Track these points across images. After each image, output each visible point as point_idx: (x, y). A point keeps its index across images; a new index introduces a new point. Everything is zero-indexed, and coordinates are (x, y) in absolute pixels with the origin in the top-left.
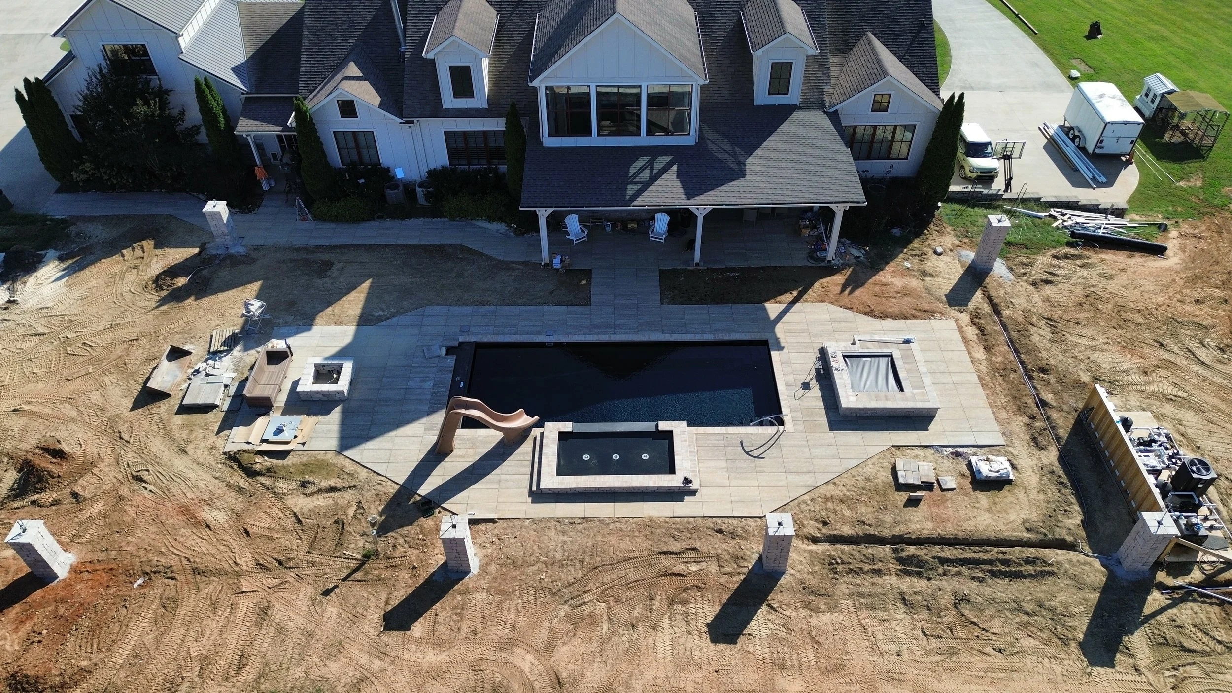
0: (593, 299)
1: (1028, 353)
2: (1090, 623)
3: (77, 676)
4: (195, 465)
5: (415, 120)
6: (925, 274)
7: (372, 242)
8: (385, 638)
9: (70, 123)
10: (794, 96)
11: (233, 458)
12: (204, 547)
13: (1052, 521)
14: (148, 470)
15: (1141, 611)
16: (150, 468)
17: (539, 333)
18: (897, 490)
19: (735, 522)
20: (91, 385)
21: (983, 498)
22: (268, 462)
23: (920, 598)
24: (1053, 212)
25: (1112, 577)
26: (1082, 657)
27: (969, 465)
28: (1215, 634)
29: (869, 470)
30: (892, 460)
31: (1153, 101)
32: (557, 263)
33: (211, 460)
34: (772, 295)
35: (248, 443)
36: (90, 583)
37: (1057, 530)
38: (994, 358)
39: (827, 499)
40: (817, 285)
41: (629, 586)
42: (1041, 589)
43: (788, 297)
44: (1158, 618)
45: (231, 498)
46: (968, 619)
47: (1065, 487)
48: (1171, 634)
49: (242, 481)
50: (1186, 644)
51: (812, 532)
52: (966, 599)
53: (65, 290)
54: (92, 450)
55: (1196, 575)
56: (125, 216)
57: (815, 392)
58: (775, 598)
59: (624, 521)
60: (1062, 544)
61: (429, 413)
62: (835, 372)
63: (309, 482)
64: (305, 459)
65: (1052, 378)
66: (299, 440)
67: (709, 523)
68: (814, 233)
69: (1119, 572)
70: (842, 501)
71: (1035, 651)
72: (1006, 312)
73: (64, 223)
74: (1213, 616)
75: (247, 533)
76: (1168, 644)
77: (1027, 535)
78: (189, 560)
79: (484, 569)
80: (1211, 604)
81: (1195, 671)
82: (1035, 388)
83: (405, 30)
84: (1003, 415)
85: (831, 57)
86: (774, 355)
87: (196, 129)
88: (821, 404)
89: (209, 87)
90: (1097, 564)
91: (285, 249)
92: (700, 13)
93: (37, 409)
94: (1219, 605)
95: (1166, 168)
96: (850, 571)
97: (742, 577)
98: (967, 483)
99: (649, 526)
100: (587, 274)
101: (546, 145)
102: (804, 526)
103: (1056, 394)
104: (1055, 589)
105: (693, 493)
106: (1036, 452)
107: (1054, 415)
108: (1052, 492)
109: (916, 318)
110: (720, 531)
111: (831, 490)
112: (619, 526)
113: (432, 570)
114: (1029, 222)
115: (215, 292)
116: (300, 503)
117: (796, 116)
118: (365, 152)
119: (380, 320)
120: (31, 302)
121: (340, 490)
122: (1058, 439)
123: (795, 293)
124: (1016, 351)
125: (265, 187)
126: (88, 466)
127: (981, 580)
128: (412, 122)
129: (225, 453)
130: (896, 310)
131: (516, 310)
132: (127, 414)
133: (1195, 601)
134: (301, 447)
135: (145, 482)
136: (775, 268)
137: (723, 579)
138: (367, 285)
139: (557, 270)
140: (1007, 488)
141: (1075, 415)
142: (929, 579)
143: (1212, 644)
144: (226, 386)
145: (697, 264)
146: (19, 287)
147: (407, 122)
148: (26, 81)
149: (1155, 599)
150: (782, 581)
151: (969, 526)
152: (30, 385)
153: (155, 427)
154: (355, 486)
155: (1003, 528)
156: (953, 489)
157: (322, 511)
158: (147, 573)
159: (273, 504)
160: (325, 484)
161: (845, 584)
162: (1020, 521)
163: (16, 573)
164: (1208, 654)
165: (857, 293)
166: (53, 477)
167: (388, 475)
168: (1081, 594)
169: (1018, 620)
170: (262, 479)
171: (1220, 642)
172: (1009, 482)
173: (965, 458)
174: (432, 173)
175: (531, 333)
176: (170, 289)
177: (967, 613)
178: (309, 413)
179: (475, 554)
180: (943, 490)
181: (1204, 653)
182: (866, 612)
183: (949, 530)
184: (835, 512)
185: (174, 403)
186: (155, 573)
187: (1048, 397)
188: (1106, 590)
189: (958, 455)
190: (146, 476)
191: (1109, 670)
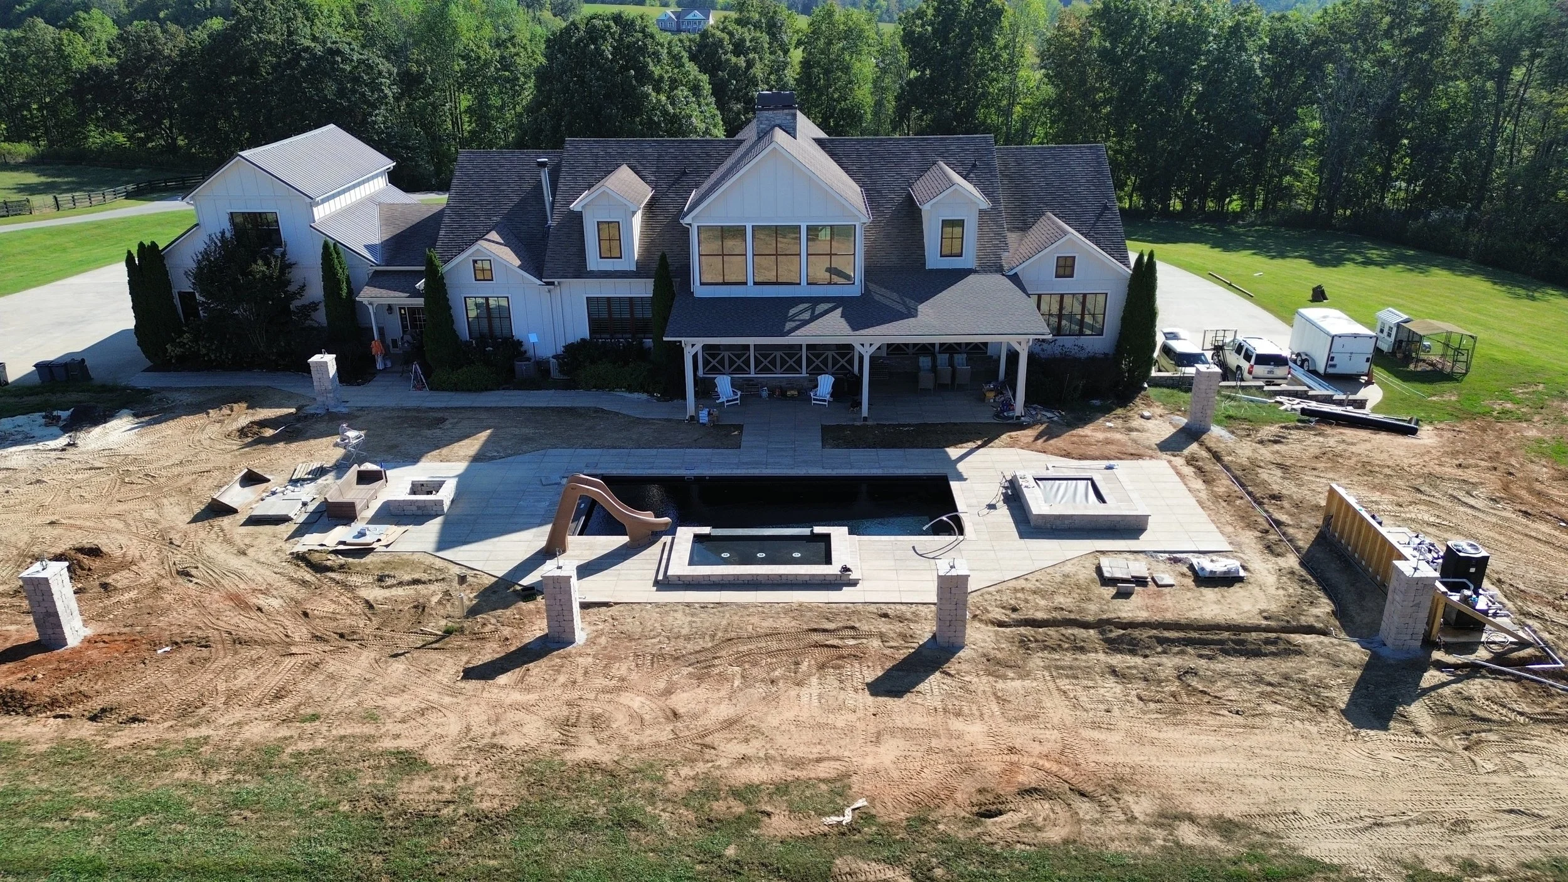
0: (743, 444)
1: (1256, 485)
2: (1353, 694)
3: (73, 698)
4: (255, 563)
5: (556, 281)
6: (1131, 430)
7: (493, 405)
8: (462, 684)
9: (177, 301)
10: (968, 260)
11: (301, 558)
12: (252, 624)
13: (1296, 611)
14: (197, 568)
15: (1418, 685)
16: (200, 565)
17: (679, 468)
18: (1102, 585)
19: (904, 608)
20: (146, 504)
21: (1210, 594)
22: (342, 560)
23: (1134, 672)
24: (1278, 398)
25: (1375, 656)
26: (1345, 721)
27: (1191, 567)
28: (1515, 706)
29: (1068, 569)
30: (1096, 562)
31: (1389, 335)
32: (704, 416)
33: (276, 560)
34: (954, 443)
35: (322, 545)
36: (104, 650)
37: (1303, 618)
38: (1215, 489)
39: (1016, 590)
40: (1004, 436)
41: (770, 654)
42: (1287, 665)
43: (972, 445)
44: (1440, 691)
45: (292, 590)
46: (1195, 689)
47: (1310, 584)
48: (1457, 704)
49: (308, 575)
50: (1478, 713)
51: (998, 617)
52: (1193, 672)
53: (134, 437)
54: (133, 552)
55: (1482, 655)
56: (217, 387)
57: (1003, 511)
58: (952, 667)
59: (767, 606)
60: (1310, 630)
61: (540, 525)
62: (1025, 490)
63: (389, 576)
64: (386, 558)
65: (1286, 504)
66: (383, 543)
67: (872, 608)
68: (1000, 399)
69: (1383, 652)
70: (1035, 593)
71: (1282, 714)
72: (1227, 459)
73: (147, 392)
74: (1509, 691)
75: (306, 614)
76: (1455, 714)
77: (1264, 623)
78: (230, 633)
79: (591, 641)
80: (1505, 680)
81: (1492, 737)
82: (1266, 511)
83: (553, 203)
84: (1230, 529)
85: (1009, 234)
86: (954, 485)
87: (314, 306)
88: (1011, 520)
89: (338, 253)
90: (1356, 646)
91: (393, 410)
92: (866, 190)
93: (78, 523)
94: (1515, 681)
95: (1415, 388)
96: (1045, 648)
97: (912, 651)
98: (1189, 582)
99: (800, 610)
100: (740, 427)
101: (696, 295)
102: (988, 612)
103: (1291, 515)
104: (1304, 665)
105: (854, 583)
106: (1273, 559)
107: (1291, 531)
108: (1294, 589)
109: (1121, 459)
110: (886, 615)
111: (1022, 583)
112: (763, 610)
113: (527, 641)
114: (1253, 405)
115: (307, 439)
116: (375, 594)
117: (971, 278)
118: (496, 323)
119: (493, 458)
120: (93, 446)
121: (424, 583)
122: (1298, 549)
123: (979, 443)
124: (1242, 485)
125: (380, 366)
126: (125, 565)
127: (1210, 658)
128: (552, 284)
129: (292, 554)
130: (1097, 453)
131: (654, 452)
132: (184, 527)
133: (1484, 677)
134: (385, 549)
135: (192, 576)
136: (955, 424)
137: (888, 652)
138: (485, 435)
139: (704, 424)
140: (1237, 585)
141: (1317, 531)
142: (1146, 656)
143: (1512, 716)
144: (305, 504)
145: (865, 419)
146: (81, 435)
147: (548, 284)
148: (141, 245)
149: (1431, 677)
150: (961, 654)
151: (1194, 615)
152: (74, 506)
153: (214, 536)
154: (443, 579)
155: (1235, 617)
156: (1172, 586)
157: (401, 599)
158: (176, 643)
159: (342, 594)
160: (407, 578)
161: (1037, 660)
162: (1257, 611)
163: (18, 640)
164: (1509, 724)
165: (1051, 442)
166: (83, 569)
167: (485, 570)
168: (1338, 671)
169: (1258, 690)
170: (330, 574)
171: (1521, 714)
172: (1240, 580)
173: (1185, 563)
174: (569, 348)
175: (670, 468)
176: (256, 437)
177: (1194, 684)
178: (398, 524)
179: (582, 629)
180: (1158, 586)
181: (1501, 723)
182: (1068, 681)
183: (1169, 616)
184: (1027, 601)
185: (242, 517)
186: (186, 643)
187: (1283, 518)
188: (1368, 667)
189: (1176, 561)
190: (194, 572)
191: (1381, 733)
